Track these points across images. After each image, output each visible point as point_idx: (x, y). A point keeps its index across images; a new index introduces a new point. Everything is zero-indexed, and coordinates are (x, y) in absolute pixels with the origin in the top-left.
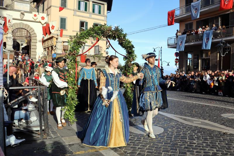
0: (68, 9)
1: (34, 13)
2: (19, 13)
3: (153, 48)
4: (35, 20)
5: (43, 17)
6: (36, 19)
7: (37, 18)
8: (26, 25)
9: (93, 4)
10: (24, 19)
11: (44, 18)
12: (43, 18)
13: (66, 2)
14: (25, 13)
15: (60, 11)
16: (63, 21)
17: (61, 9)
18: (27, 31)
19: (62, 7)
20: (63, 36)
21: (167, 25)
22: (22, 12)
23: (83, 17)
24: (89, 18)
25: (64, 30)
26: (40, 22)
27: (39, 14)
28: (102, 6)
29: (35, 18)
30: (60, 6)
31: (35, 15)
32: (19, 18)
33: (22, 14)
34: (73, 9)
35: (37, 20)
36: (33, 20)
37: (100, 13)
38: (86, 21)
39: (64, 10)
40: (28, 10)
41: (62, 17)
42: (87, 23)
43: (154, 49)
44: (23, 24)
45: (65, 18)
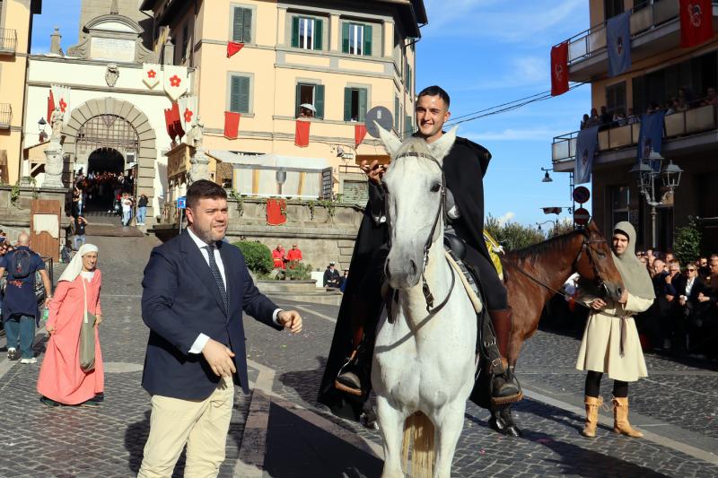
0: (256, 47)
1: (147, 67)
2: (104, 69)
3: (543, 169)
4: (148, 86)
5: (175, 77)
6: (155, 85)
7: (158, 83)
8: (124, 104)
9: (344, 24)
10: (118, 85)
11: (179, 80)
12: (175, 81)
13: (249, 26)
14: (120, 69)
15: (228, 56)
16: (240, 89)
17: (233, 49)
18: (128, 122)
19: (237, 42)
20: (239, 137)
21: (550, 93)
22: (112, 66)
23: (306, 69)
24: (328, 71)
25: (242, 114)
26: (167, 95)
27: (162, 69)
28: (377, 27)
29: (151, 81)
30: (231, 40)
31: (152, 74)
32: (104, 85)
33: (110, 74)
34: (273, 44)
35: (158, 88)
36: (144, 88)
37: (368, 51)
38: (318, 83)
39: (243, 50)
40: (131, 59)
41: (236, 75)
42: (321, 89)
43: (545, 172)
44: (115, 101)
45: (247, 76)
